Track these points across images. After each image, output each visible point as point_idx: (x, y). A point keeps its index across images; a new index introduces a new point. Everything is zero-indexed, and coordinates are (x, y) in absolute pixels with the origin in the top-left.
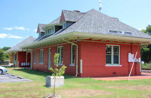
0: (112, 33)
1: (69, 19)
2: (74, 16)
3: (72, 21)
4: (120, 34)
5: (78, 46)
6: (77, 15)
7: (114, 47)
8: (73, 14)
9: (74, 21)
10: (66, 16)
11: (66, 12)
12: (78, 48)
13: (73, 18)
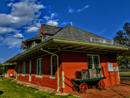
0: (94, 41)
1: (48, 32)
2: (53, 29)
3: (51, 33)
4: (101, 42)
5: (59, 57)
6: (55, 29)
7: (94, 56)
8: (51, 28)
9: (53, 34)
10: (45, 29)
11: (45, 26)
12: (59, 58)
13: (52, 31)
